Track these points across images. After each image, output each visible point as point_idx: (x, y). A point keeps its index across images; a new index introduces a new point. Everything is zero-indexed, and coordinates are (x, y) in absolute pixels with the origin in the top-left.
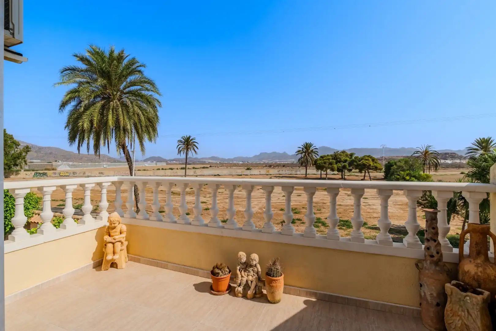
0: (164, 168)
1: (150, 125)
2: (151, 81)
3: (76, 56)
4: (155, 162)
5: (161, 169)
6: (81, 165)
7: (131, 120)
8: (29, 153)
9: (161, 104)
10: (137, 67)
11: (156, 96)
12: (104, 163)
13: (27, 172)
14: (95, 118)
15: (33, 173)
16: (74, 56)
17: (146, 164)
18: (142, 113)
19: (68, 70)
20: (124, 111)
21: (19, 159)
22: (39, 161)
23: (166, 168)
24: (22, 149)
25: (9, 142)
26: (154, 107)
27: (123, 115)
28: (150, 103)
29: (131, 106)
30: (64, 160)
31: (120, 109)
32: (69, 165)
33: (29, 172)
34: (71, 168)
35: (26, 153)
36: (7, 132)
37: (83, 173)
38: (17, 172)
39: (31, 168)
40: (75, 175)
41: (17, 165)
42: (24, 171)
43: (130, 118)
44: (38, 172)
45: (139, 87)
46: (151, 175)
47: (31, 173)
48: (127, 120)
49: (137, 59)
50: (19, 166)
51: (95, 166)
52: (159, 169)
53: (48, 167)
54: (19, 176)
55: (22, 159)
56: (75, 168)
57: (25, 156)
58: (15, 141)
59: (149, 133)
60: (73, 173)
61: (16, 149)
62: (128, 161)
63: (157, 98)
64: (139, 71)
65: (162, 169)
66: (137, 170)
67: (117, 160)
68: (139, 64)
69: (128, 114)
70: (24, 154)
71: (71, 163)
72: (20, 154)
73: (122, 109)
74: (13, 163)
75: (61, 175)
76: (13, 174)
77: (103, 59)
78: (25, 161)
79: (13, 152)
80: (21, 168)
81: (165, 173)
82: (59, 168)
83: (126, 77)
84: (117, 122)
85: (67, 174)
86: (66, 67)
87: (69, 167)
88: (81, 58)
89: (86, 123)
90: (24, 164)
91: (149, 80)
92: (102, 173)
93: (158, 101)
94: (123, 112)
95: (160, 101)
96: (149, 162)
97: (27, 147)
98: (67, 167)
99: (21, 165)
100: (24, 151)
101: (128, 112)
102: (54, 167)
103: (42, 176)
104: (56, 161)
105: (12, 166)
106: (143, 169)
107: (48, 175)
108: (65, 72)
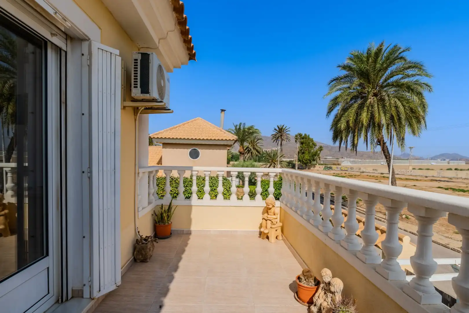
0: (459, 168)
1: (413, 117)
2: (417, 63)
3: (339, 66)
4: (447, 160)
5: (453, 169)
6: (360, 161)
7: (387, 114)
8: (321, 151)
9: (431, 87)
10: (400, 53)
11: (424, 80)
12: (382, 160)
13: (320, 166)
14: (351, 118)
15: (324, 166)
16: (338, 67)
17: (433, 162)
18: (402, 104)
19: (334, 81)
20: (380, 106)
21: (315, 156)
22: (331, 157)
23: (463, 168)
24: (317, 148)
25: (311, 144)
26: (419, 94)
27: (379, 111)
28: (412, 90)
29: (388, 99)
30: (348, 157)
31: (376, 105)
32: (350, 162)
33: (321, 166)
34: (352, 164)
35: (320, 152)
36: (310, 137)
37: (358, 169)
38: (314, 166)
39: (325, 163)
40: (352, 170)
41: (315, 160)
42: (319, 165)
43: (385, 113)
44: (326, 166)
45: (400, 76)
46: (434, 176)
47: (322, 167)
48: (382, 115)
49: (399, 45)
50: (316, 161)
51: (373, 163)
52: (451, 169)
53: (336, 163)
54: (315, 168)
55: (318, 156)
56: (355, 164)
57: (319, 153)
58: (314, 143)
59: (411, 125)
60: (351, 168)
61: (314, 149)
62: (386, 158)
63: (425, 82)
64: (401, 58)
65: (456, 169)
66: (418, 168)
67: (397, 158)
68: (401, 50)
69: (385, 108)
70: (319, 152)
71: (352, 160)
72: (317, 152)
73: (378, 105)
74: (312, 159)
75: (342, 169)
76: (312, 167)
77: (362, 60)
78: (319, 158)
79: (313, 151)
80: (317, 162)
81: (457, 175)
82: (342, 163)
83: (386, 69)
84: (372, 118)
85: (346, 169)
86: (331, 79)
87: (351, 163)
88: (343, 67)
89: (343, 124)
90: (318, 159)
91: (415, 63)
92: (375, 170)
93: (427, 85)
94: (378, 108)
95: (429, 84)
96: (439, 160)
97: (321, 147)
98: (349, 163)
99: (316, 160)
100: (319, 150)
101: (384, 106)
102: (339, 163)
103: (329, 169)
104: (342, 158)
105: (312, 161)
106: (427, 168)
107: (333, 169)
108: (332, 83)
